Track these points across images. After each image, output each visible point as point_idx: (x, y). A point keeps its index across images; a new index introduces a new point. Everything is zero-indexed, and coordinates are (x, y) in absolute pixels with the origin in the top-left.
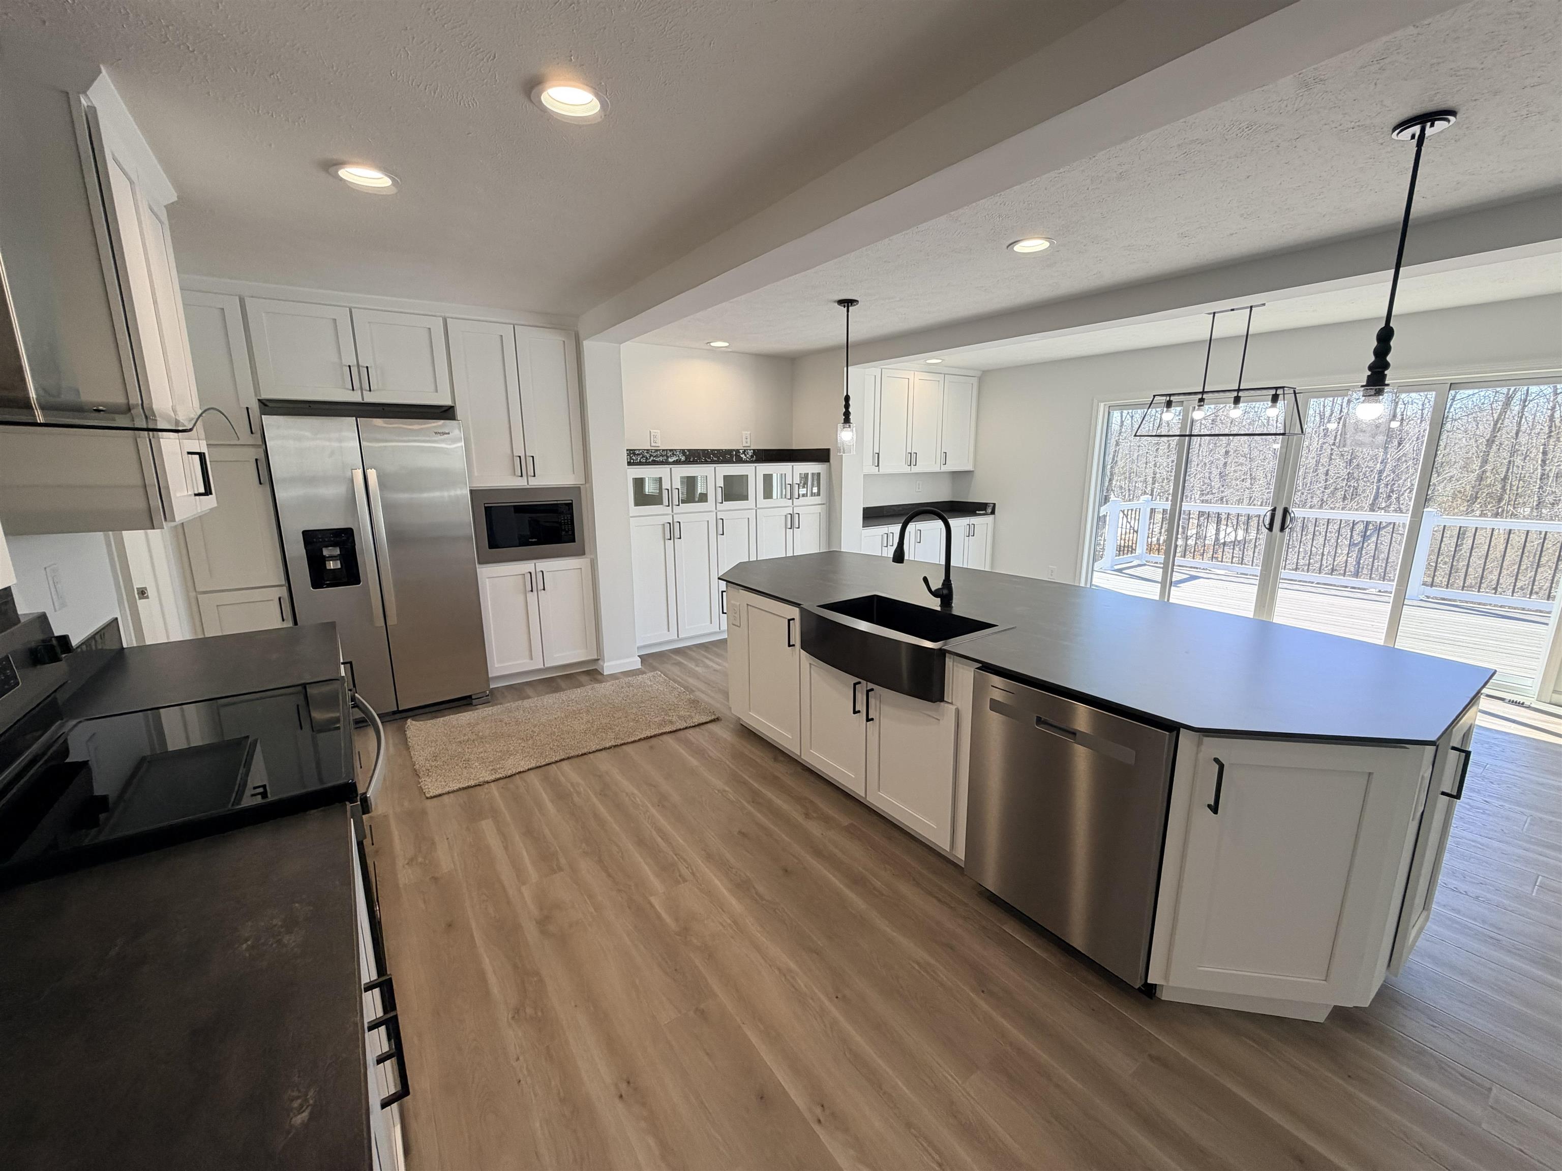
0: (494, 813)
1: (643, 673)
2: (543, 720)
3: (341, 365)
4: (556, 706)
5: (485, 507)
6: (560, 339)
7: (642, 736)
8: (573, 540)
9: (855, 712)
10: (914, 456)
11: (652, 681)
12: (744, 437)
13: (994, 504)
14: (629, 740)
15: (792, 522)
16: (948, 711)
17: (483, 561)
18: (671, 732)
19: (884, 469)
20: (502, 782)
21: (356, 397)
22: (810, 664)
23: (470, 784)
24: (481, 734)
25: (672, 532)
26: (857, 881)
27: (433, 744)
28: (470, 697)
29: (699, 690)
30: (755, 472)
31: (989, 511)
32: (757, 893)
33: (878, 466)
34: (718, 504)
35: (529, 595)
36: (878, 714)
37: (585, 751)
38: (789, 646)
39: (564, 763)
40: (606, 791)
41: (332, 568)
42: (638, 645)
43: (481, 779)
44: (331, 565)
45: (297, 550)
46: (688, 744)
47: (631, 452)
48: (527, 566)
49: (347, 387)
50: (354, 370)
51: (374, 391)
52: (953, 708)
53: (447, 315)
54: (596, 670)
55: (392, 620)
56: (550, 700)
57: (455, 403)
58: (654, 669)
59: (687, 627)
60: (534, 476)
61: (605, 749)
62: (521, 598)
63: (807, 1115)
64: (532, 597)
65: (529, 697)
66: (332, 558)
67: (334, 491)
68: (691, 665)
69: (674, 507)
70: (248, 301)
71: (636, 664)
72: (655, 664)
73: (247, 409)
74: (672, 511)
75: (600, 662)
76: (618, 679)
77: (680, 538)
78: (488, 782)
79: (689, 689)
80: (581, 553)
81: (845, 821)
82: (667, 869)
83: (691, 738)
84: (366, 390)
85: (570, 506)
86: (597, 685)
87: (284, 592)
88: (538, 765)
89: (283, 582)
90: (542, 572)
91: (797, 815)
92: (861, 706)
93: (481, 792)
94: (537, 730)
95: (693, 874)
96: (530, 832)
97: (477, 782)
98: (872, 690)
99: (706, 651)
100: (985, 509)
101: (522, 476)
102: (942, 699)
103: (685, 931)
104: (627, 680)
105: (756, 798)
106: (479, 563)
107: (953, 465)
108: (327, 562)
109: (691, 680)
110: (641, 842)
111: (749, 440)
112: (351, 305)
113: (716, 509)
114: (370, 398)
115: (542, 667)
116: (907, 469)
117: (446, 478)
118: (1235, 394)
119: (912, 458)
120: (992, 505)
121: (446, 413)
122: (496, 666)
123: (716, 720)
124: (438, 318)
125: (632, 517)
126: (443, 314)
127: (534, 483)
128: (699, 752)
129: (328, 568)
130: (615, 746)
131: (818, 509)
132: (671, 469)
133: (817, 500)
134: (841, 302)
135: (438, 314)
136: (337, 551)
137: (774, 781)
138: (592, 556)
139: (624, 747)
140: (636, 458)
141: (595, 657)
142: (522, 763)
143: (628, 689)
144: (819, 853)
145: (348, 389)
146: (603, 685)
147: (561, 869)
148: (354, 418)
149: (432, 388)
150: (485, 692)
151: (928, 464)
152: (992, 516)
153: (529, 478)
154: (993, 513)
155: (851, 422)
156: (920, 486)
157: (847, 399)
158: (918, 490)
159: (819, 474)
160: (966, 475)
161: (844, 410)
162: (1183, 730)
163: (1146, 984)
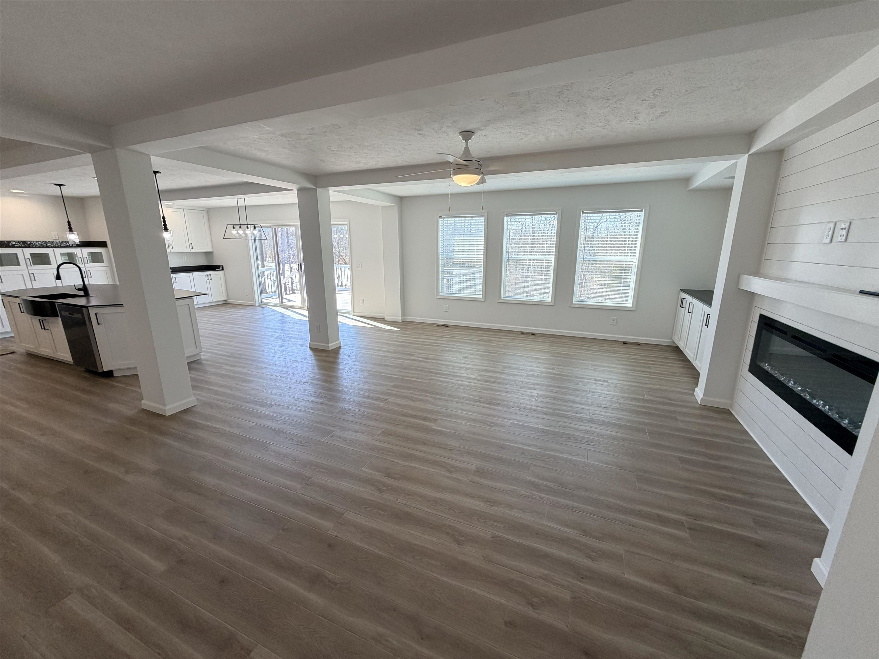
12: (53, 235)
13: (223, 266)
29: (12, 346)
30: (53, 252)
31: (221, 268)
34: (28, 267)
36: (49, 328)
79: (5, 347)
81: (47, 366)
91: (27, 368)
92: (43, 327)
98: (45, 320)
100: (219, 268)
105: (10, 367)
107: (198, 249)
109: (11, 344)
111: (57, 237)
113: (27, 269)
120: (222, 266)
123: (12, 353)
131: (104, 268)
133: (102, 264)
134: (56, 184)
137: (26, 363)
152: (221, 271)
154: (223, 269)
155: (74, 231)
156: (185, 258)
157: (69, 222)
158: (184, 260)
159: (101, 253)
160: (210, 253)
161: (68, 227)
162: (89, 307)
163: (103, 371)
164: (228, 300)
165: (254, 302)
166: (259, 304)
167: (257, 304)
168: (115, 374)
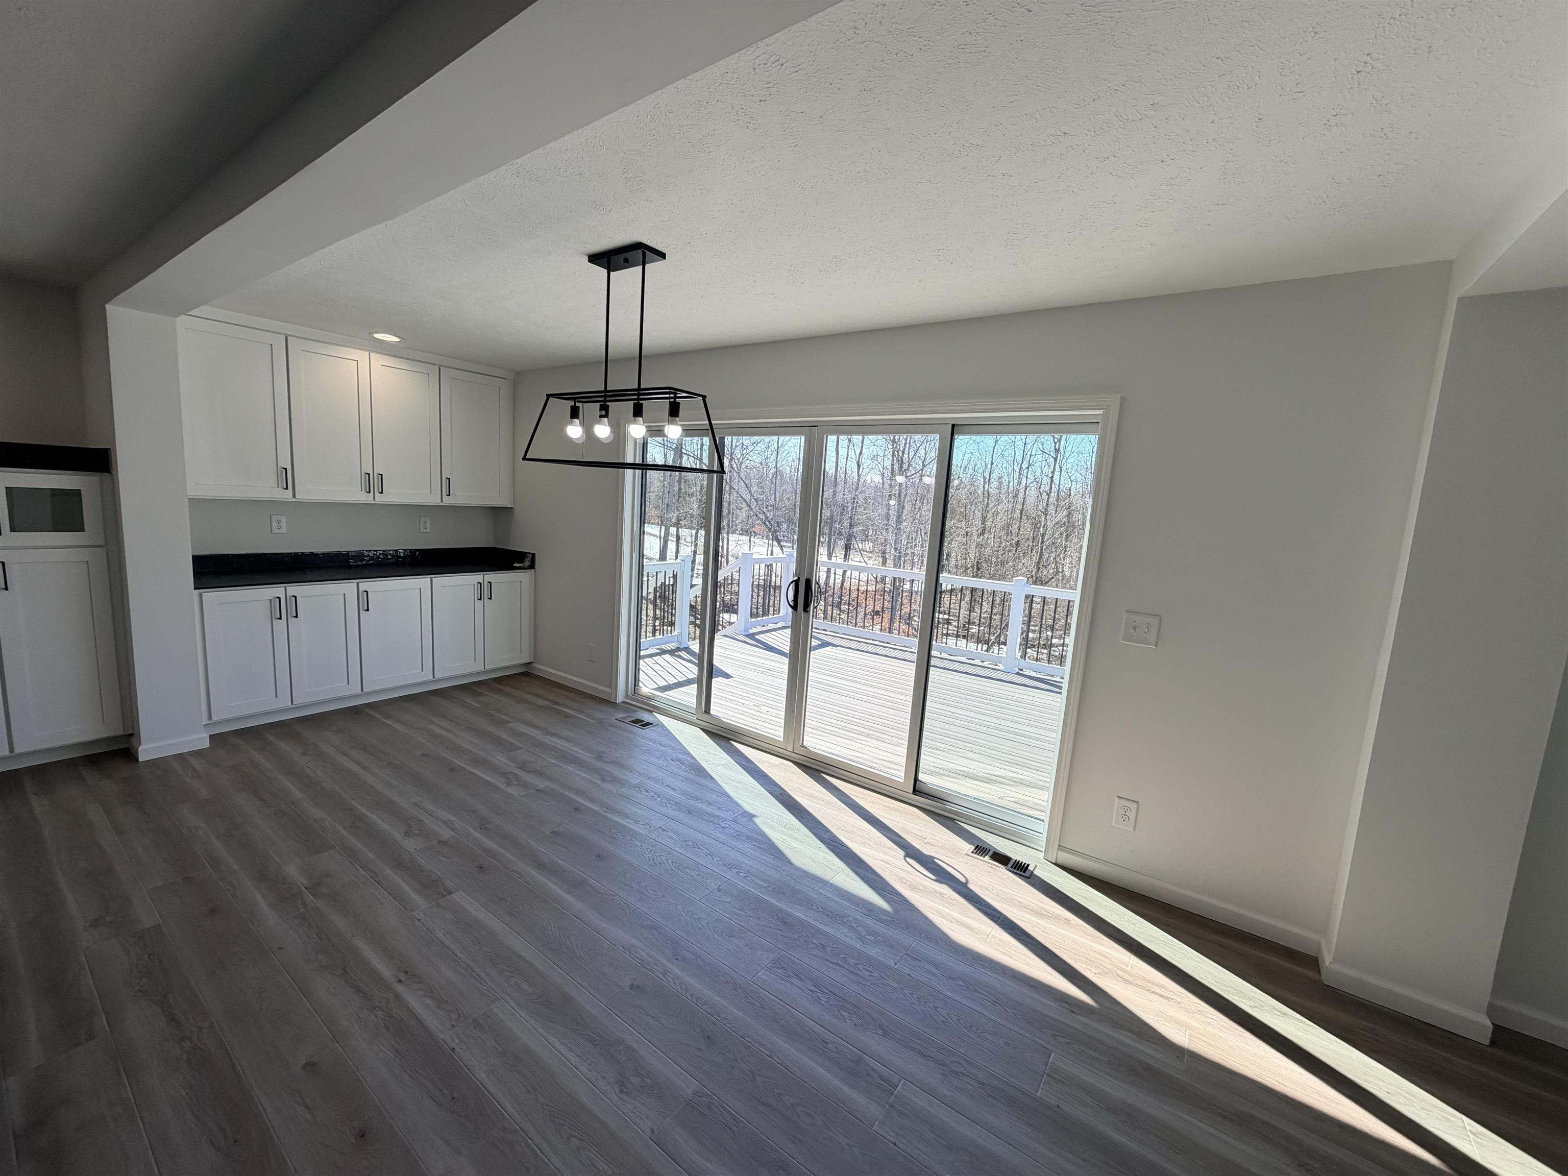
10: (375, 479)
13: (534, 555)
31: (527, 564)
100: (520, 561)
120: (531, 556)
133: (73, 538)
152: (529, 572)
154: (532, 566)
156: (428, 525)
158: (422, 530)
159: (77, 493)
160: (504, 512)
164: (534, 665)
165: (611, 688)
166: (627, 696)
167: (620, 698)
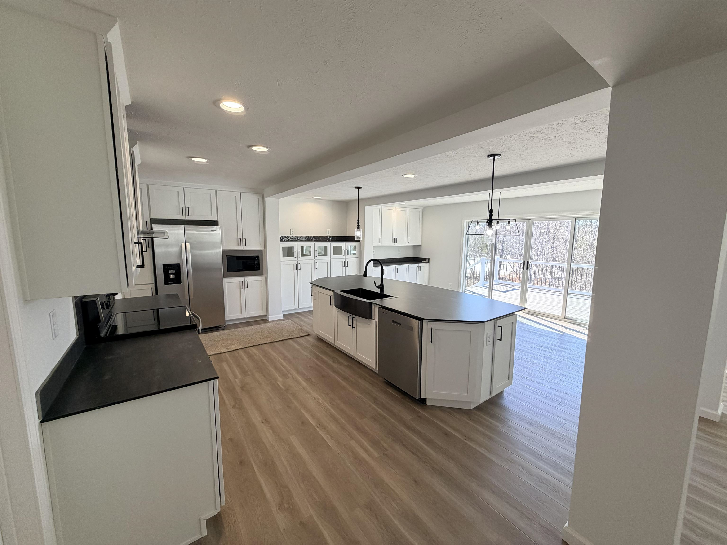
0: (227, 361)
1: (284, 320)
2: (245, 334)
3: (179, 207)
4: (250, 330)
5: (227, 257)
6: (257, 197)
7: (280, 340)
8: (259, 269)
9: (349, 326)
10: (396, 239)
11: (288, 323)
12: (327, 231)
14: (276, 341)
15: (345, 264)
16: (373, 321)
17: (225, 276)
18: (291, 339)
19: (383, 244)
20: (229, 353)
21: (183, 218)
22: (337, 311)
23: (218, 353)
24: (222, 338)
25: (297, 267)
26: (345, 378)
27: (205, 341)
28: (218, 327)
29: (304, 326)
30: (331, 245)
31: (427, 261)
32: (312, 381)
33: (381, 243)
34: (315, 257)
35: (242, 289)
36: (356, 326)
37: (260, 344)
38: (331, 305)
39: (252, 347)
40: (266, 355)
41: (172, 277)
42: (283, 310)
43: (222, 351)
44: (172, 276)
45: (160, 272)
46: (297, 343)
47: (281, 237)
48: (241, 279)
49: (181, 214)
50: (184, 209)
51: (190, 215)
52: (374, 321)
53: (217, 189)
54: (266, 319)
55: (192, 297)
56: (247, 328)
57: (218, 220)
58: (288, 319)
59: (302, 304)
60: (246, 246)
61: (267, 343)
62: (239, 290)
63: (315, 426)
64: (243, 290)
65: (240, 328)
66: (172, 274)
67: (174, 250)
68: (303, 318)
69: (298, 258)
70: (150, 186)
71: (282, 318)
72: (289, 318)
73: (147, 222)
74: (297, 259)
75: (268, 316)
76: (274, 322)
77: (300, 270)
78: (224, 352)
79: (300, 325)
80: (262, 274)
81: (346, 363)
82: (284, 375)
83: (298, 340)
84: (187, 215)
85: (258, 257)
86: (266, 324)
87: (153, 286)
88: (242, 347)
89: (154, 282)
90: (247, 281)
91: (330, 362)
92: (351, 324)
93: (223, 355)
94: (242, 337)
95: (292, 377)
96: (239, 366)
97: (221, 352)
98: (354, 318)
99: (309, 313)
100: (426, 261)
101: (241, 246)
102: (372, 319)
103: (287, 390)
104: (277, 322)
105: (317, 357)
106: (224, 277)
107: (412, 243)
108: (170, 276)
109: (302, 323)
110: (276, 368)
111: (329, 233)
112: (184, 186)
113: (314, 259)
114: (188, 218)
115: (245, 317)
116: (393, 245)
117: (214, 245)
118: (497, 221)
119: (395, 240)
120: (428, 259)
121: (214, 223)
122: (228, 316)
123: (308, 335)
124: (214, 191)
125: (281, 261)
126: (215, 189)
127: (245, 248)
128: (300, 345)
129: (170, 277)
130: (270, 343)
131: (356, 259)
132: (297, 244)
133: (355, 256)
134: (356, 187)
135: (214, 189)
136: (174, 272)
137: (326, 353)
138: (266, 276)
139: (274, 343)
140: (283, 239)
141: (266, 314)
142: (237, 347)
143: (277, 325)
144: (334, 371)
145: (181, 215)
146: (268, 324)
147: (249, 375)
148: (183, 226)
149: (210, 214)
150: (224, 325)
151: (402, 242)
152: (428, 263)
153: (244, 247)
155: (360, 228)
156: (400, 251)
157: (358, 220)
160: (419, 247)
161: (357, 224)
162: (423, 320)
163: (420, 398)
168: (428, 403)
